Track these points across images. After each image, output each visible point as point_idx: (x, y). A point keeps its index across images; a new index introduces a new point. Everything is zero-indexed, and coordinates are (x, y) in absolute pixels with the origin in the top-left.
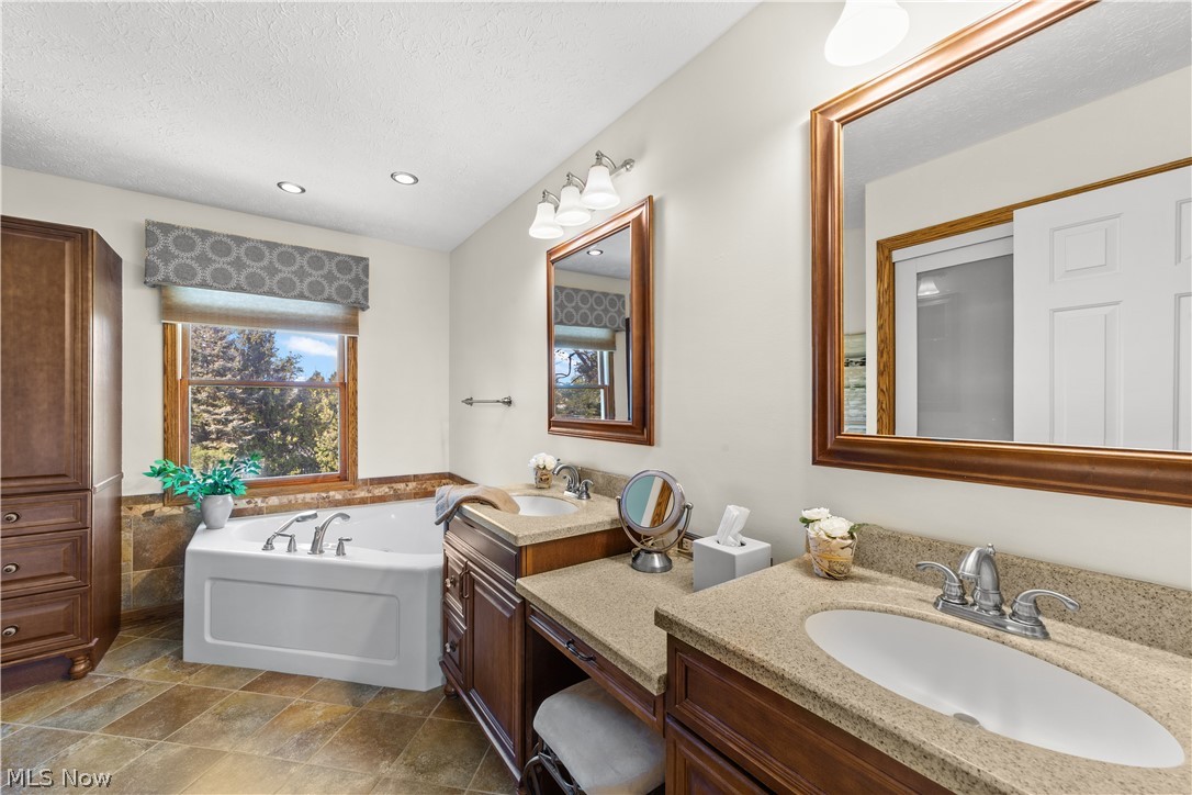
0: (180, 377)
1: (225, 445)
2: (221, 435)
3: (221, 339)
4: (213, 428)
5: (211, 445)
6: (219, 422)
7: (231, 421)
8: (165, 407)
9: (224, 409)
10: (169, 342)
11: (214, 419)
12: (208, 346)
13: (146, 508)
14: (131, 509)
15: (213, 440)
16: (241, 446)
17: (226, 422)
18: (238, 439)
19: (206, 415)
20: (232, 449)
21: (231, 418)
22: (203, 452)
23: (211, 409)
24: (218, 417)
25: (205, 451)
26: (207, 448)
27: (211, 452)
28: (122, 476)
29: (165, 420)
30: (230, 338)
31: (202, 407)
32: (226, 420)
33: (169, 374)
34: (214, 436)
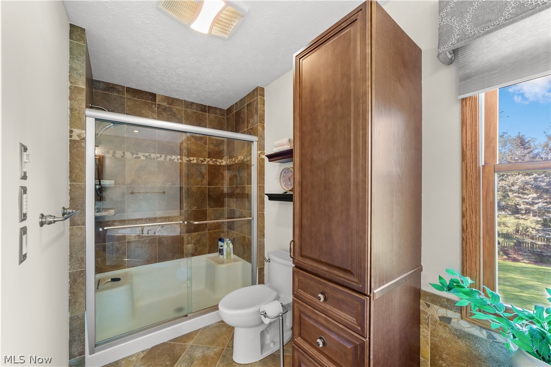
0: (482, 162)
1: (531, 218)
2: (528, 212)
3: (529, 153)
4: (523, 207)
5: (522, 217)
6: (527, 203)
7: (537, 203)
8: (463, 200)
9: (531, 196)
10: (469, 122)
11: (523, 202)
12: (519, 158)
13: (443, 312)
14: (428, 306)
15: (523, 214)
16: (545, 220)
17: (533, 204)
18: (543, 215)
19: (517, 199)
20: (537, 221)
21: (537, 201)
22: (516, 221)
23: (522, 196)
24: (527, 200)
25: (518, 220)
26: (518, 218)
27: (521, 221)
28: (421, 270)
29: (463, 216)
30: (536, 151)
31: (515, 194)
32: (533, 202)
33: (469, 161)
34: (523, 212)
